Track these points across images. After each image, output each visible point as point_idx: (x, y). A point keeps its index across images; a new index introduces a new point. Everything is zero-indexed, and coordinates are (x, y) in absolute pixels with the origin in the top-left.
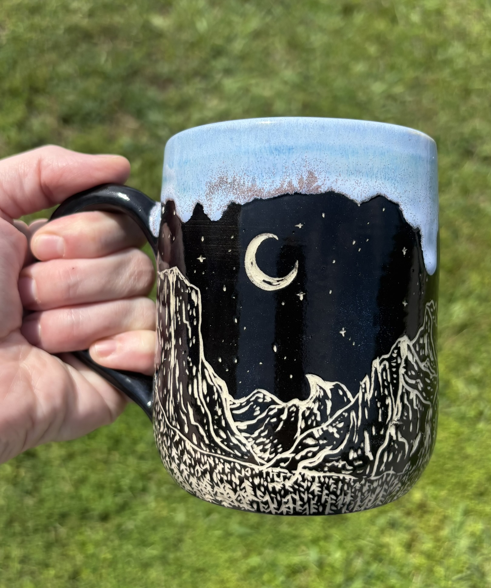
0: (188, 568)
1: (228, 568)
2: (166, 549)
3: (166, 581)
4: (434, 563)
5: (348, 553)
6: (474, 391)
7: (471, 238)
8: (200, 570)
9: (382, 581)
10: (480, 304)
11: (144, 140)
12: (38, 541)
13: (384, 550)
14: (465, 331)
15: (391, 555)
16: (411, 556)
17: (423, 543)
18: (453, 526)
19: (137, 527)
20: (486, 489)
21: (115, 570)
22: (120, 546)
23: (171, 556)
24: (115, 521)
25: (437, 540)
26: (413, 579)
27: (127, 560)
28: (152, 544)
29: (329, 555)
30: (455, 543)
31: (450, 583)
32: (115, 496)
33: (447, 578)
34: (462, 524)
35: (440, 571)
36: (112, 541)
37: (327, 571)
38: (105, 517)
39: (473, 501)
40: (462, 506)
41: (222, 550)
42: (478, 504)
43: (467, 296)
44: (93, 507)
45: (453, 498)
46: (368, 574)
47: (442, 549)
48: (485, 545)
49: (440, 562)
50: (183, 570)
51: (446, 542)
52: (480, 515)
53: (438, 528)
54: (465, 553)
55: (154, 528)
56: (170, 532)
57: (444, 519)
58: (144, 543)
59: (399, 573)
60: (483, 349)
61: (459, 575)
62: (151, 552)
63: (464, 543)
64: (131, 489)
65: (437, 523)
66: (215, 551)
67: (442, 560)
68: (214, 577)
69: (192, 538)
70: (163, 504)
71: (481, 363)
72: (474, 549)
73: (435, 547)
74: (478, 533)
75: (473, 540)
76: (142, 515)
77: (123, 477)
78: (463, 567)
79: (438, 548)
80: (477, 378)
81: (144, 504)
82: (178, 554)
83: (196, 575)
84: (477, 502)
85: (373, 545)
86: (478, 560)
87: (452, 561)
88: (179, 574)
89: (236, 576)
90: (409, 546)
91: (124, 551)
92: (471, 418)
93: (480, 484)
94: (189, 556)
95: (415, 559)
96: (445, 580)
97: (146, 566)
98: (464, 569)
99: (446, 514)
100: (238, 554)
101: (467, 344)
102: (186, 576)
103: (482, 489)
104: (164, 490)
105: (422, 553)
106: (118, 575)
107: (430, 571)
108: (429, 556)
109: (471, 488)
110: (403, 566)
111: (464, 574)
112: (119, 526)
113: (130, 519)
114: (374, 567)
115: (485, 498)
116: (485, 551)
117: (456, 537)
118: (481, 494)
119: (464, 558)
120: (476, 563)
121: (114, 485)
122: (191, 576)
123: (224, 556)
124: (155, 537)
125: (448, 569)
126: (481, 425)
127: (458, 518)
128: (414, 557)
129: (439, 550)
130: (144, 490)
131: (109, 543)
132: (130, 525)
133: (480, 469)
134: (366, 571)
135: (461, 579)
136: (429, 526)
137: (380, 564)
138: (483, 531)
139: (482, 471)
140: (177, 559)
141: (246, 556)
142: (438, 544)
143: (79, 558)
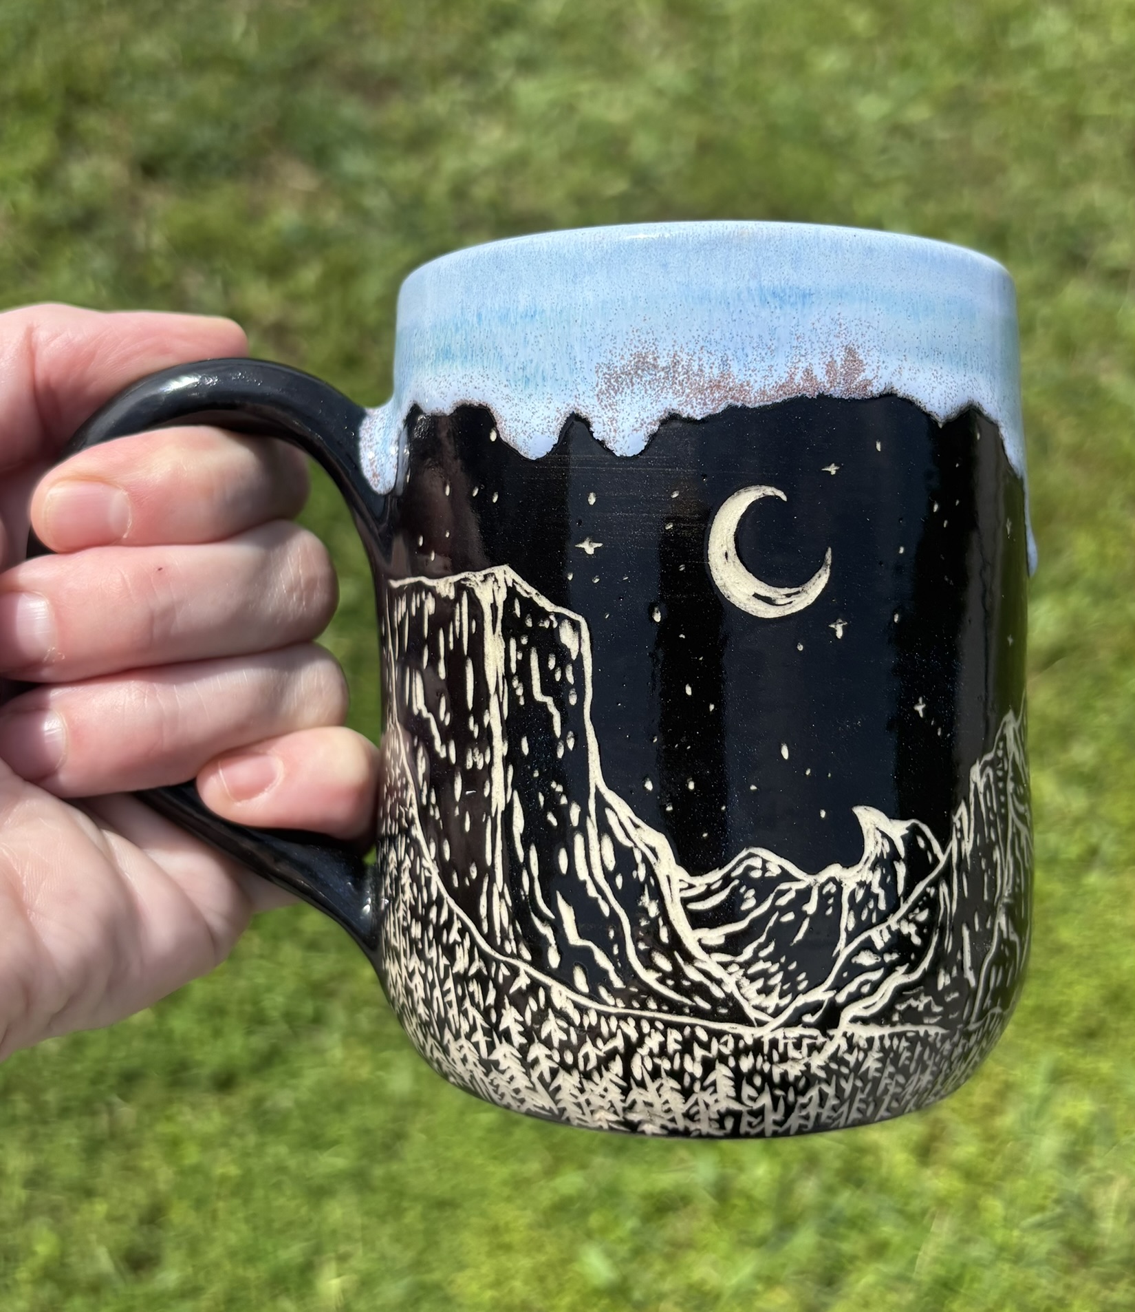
0: (416, 1198)
1: (509, 1199)
2: (367, 1154)
3: (364, 1228)
4: (980, 1190)
5: (786, 1166)
6: (1078, 802)
7: (1077, 455)
8: (443, 1205)
9: (862, 1230)
10: (1096, 603)
11: (331, 216)
12: (69, 1137)
13: (868, 1161)
14: (1058, 663)
15: (884, 1171)
16: (928, 1172)
17: (957, 1144)
18: (1024, 1106)
19: (299, 1104)
20: (1102, 1023)
21: (246, 1202)
22: (261, 1147)
23: (378, 1172)
24: (250, 1090)
25: (989, 1137)
26: (931, 1225)
27: (274, 1180)
28: (334, 1143)
29: (741, 1169)
30: (1029, 1145)
31: (1016, 1233)
32: (250, 1033)
33: (1008, 1223)
34: (1046, 1100)
35: (995, 1207)
36: (241, 1136)
37: (734, 1206)
38: (225, 1082)
39: (1071, 1050)
40: (1046, 1060)
41: (495, 1158)
42: (1084, 1056)
43: (1066, 584)
44: (199, 1056)
45: (1027, 1042)
46: (830, 1214)
47: (998, 1159)
48: (1096, 1149)
49: (993, 1188)
50: (405, 1204)
51: (1008, 1142)
52: (1088, 1081)
53: (991, 1111)
54: (1051, 1167)
55: (340, 1108)
56: (375, 1117)
57: (1005, 1091)
58: (315, 1142)
59: (901, 1212)
60: (1100, 704)
61: (1037, 1217)
62: (333, 1161)
63: (1049, 1144)
64: (289, 1017)
65: (988, 1100)
66: (479, 1161)
67: (998, 1183)
68: (475, 1220)
69: (426, 1130)
70: (361, 1051)
71: (1095, 737)
72: (1073, 1159)
73: (983, 1154)
74: (1082, 1122)
75: (1071, 1137)
76: (311, 1077)
77: (269, 989)
78: (1045, 1197)
79: (990, 1155)
80: (1086, 769)
81: (318, 1051)
82: (395, 1167)
83: (435, 1214)
84: (1080, 1051)
85: (842, 1147)
86: (1079, 1183)
87: (1021, 1184)
88: (396, 1212)
89: (528, 1217)
90: (925, 1152)
91: (269, 1160)
92: (1070, 861)
93: (1087, 1012)
94: (419, 1171)
95: (939, 1181)
96: (1005, 1227)
97: (319, 1193)
98: (1048, 1203)
99: (1011, 1079)
100: (533, 1167)
101: (1064, 692)
102: (412, 1216)
103: (1092, 1022)
104: (364, 1020)
105: (955, 1166)
106: (254, 1215)
107: (972, 1208)
108: (970, 1174)
109: (1067, 1020)
110: (909, 1196)
111: (1048, 1214)
112: (258, 1102)
113: (283, 1085)
114: (845, 1200)
115: (1098, 1044)
116: (1097, 1163)
117: (1033, 1132)
118: (1090, 1035)
119: (1049, 1177)
120: (1076, 1190)
121: (248, 1008)
122: (424, 1217)
123: (500, 1172)
124: (340, 1128)
125: (1010, 1203)
126: (1093, 879)
127: (1037, 1088)
128: (936, 1175)
129: (992, 1160)
130: (318, 1020)
131: (234, 1141)
132: (284, 1099)
133: (1088, 976)
134: (824, 1207)
135: (1041, 1225)
136: (971, 1105)
137: (859, 1192)
138: (1094, 1118)
139: (1095, 982)
140: (391, 1179)
141: (551, 1172)
142: (991, 1146)
143: (165, 1176)
